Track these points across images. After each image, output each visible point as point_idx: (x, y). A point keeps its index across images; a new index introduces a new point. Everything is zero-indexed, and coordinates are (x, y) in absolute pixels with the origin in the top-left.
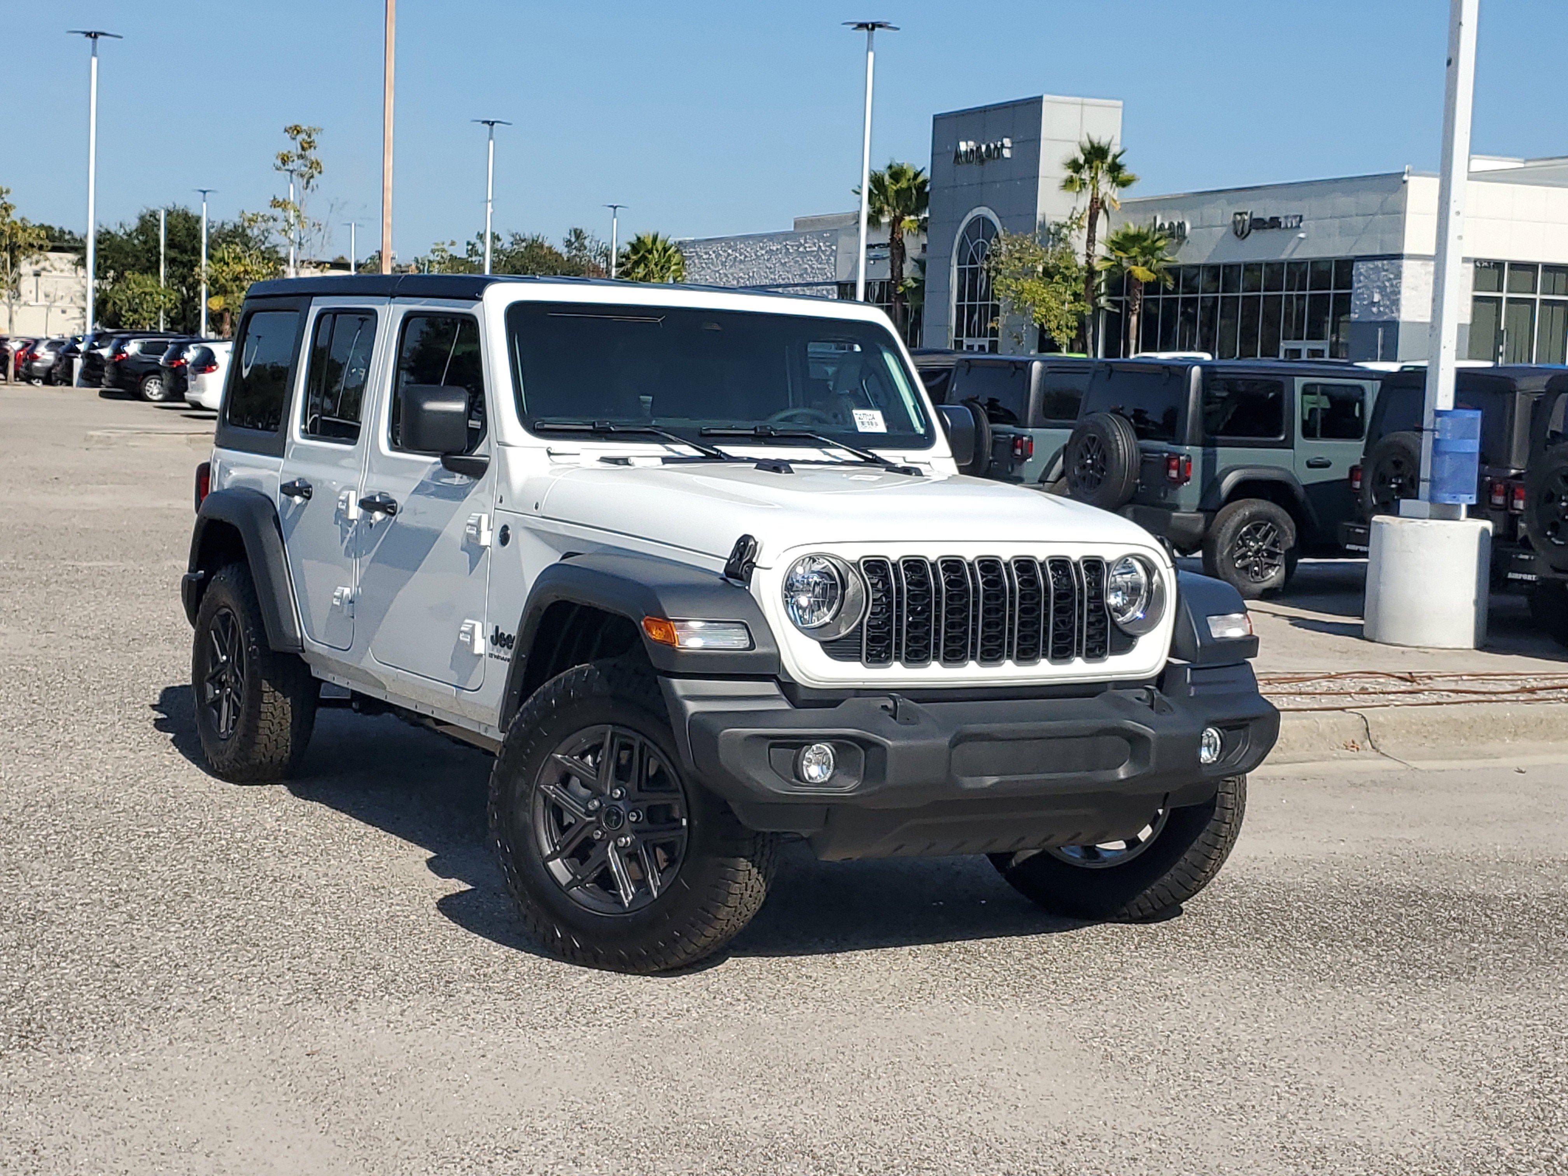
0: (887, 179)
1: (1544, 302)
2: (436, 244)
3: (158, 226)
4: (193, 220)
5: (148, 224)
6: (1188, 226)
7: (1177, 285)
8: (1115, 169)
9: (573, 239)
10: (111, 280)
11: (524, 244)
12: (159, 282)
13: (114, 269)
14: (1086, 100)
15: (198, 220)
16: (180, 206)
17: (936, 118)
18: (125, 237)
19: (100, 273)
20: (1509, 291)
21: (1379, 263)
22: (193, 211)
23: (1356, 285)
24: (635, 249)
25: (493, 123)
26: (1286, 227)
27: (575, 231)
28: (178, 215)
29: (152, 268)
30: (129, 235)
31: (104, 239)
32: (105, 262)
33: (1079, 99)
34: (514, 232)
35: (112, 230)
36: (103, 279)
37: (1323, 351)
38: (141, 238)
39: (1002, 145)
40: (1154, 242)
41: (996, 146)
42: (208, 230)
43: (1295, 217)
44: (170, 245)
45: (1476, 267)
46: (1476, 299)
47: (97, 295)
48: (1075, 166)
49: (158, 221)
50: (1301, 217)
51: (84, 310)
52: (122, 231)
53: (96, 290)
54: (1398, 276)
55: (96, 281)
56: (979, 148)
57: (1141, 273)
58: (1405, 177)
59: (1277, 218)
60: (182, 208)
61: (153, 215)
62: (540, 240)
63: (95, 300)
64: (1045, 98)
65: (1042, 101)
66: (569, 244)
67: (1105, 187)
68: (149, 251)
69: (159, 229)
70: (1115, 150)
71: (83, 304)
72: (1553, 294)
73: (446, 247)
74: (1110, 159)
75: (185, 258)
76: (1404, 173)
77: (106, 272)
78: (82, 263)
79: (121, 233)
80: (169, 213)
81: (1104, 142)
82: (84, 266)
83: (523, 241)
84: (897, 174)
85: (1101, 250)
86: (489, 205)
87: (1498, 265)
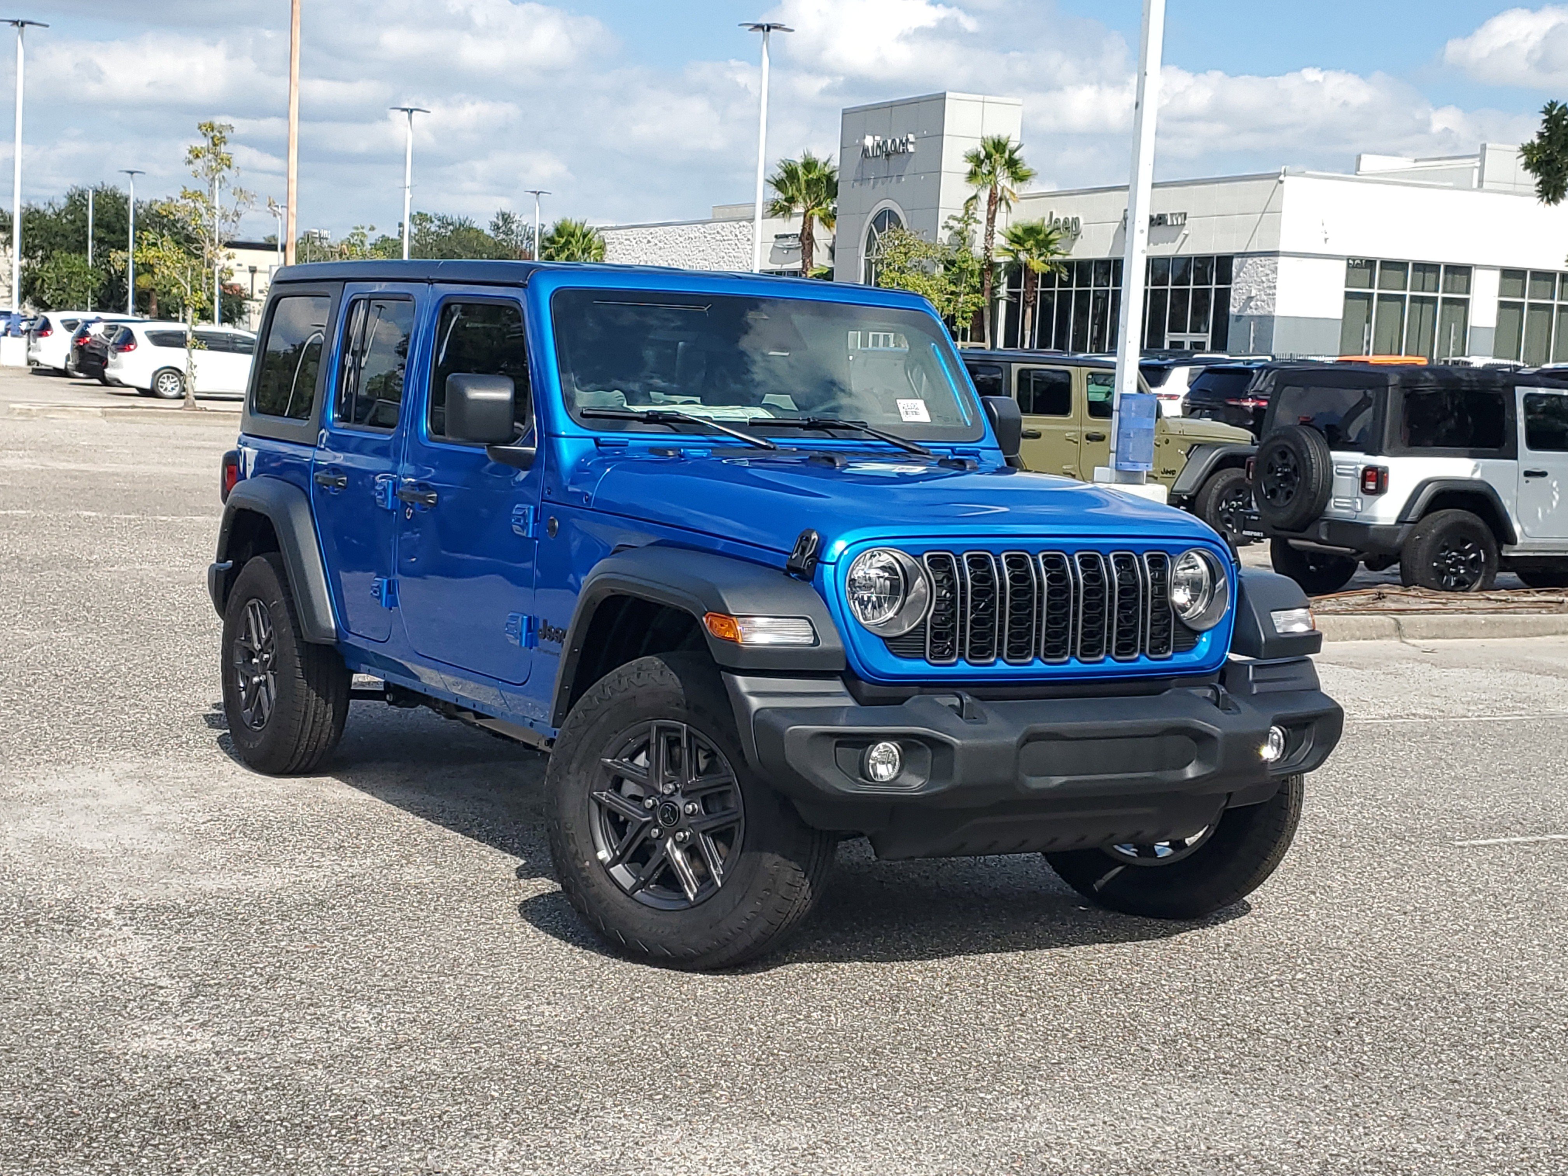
0: (801, 171)
1: (1413, 299)
2: (357, 228)
3: (87, 206)
4: (122, 200)
5: (76, 202)
6: (1082, 222)
7: (1071, 277)
8: (1012, 163)
9: (501, 224)
10: (39, 259)
11: (451, 227)
12: (87, 261)
13: (43, 248)
14: (987, 98)
15: (127, 200)
16: (109, 184)
17: (845, 113)
18: (54, 217)
19: (27, 251)
20: (1379, 288)
21: (1257, 260)
22: (123, 191)
23: (1234, 281)
24: (559, 231)
25: (412, 111)
26: (1172, 225)
27: (503, 215)
28: (106, 196)
29: (82, 248)
30: (58, 215)
31: (31, 217)
32: (34, 240)
33: (981, 98)
34: (441, 215)
35: (42, 207)
36: (32, 258)
37: (1204, 343)
38: (69, 217)
39: (907, 140)
40: (1047, 235)
41: (901, 141)
42: (135, 211)
43: (1180, 214)
44: (96, 225)
45: (1348, 264)
46: (1348, 295)
47: (26, 274)
48: (977, 161)
49: (87, 200)
50: (1185, 214)
51: (10, 287)
52: (51, 210)
53: (23, 269)
54: (1275, 271)
55: (24, 261)
56: (885, 142)
57: (1038, 265)
58: (1282, 178)
59: (1164, 215)
60: (111, 186)
61: (82, 194)
62: (468, 223)
63: (23, 280)
64: (948, 95)
65: (945, 98)
66: (497, 228)
67: (1004, 180)
68: (77, 231)
69: (87, 209)
70: (1012, 145)
71: (7, 282)
72: (1423, 290)
73: (365, 231)
74: (1007, 155)
75: (113, 237)
76: (1280, 174)
77: (34, 252)
78: (9, 242)
79: (50, 212)
80: (97, 193)
81: (1004, 137)
82: (11, 246)
83: (449, 224)
84: (809, 165)
85: (1000, 240)
86: (408, 191)
87: (1370, 263)
